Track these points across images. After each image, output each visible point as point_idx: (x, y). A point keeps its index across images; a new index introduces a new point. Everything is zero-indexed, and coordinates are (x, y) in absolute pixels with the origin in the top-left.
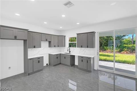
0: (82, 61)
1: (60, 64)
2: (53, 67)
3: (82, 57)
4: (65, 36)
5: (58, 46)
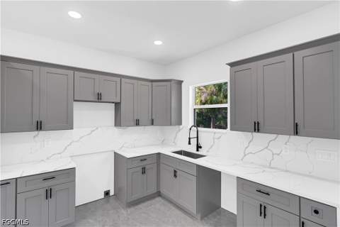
1: (159, 194)
4: (181, 82)
5: (152, 123)
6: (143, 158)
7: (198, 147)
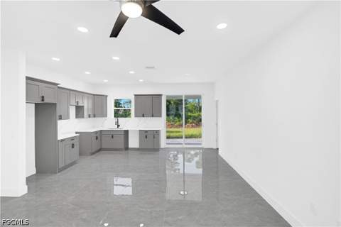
0: (146, 137)
1: (100, 150)
2: (90, 157)
3: (146, 131)
4: (107, 96)
5: (94, 116)
6: (96, 132)
7: (118, 126)
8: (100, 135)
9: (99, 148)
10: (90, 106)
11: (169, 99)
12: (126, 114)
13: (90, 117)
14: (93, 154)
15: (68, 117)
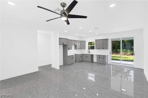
1: (83, 61)
3: (100, 55)
4: (85, 41)
5: (81, 49)
6: (81, 54)
7: (89, 53)
8: (82, 55)
9: (82, 60)
10: (79, 45)
11: (112, 40)
12: (93, 48)
13: (79, 49)
14: (80, 62)
15: (71, 49)
